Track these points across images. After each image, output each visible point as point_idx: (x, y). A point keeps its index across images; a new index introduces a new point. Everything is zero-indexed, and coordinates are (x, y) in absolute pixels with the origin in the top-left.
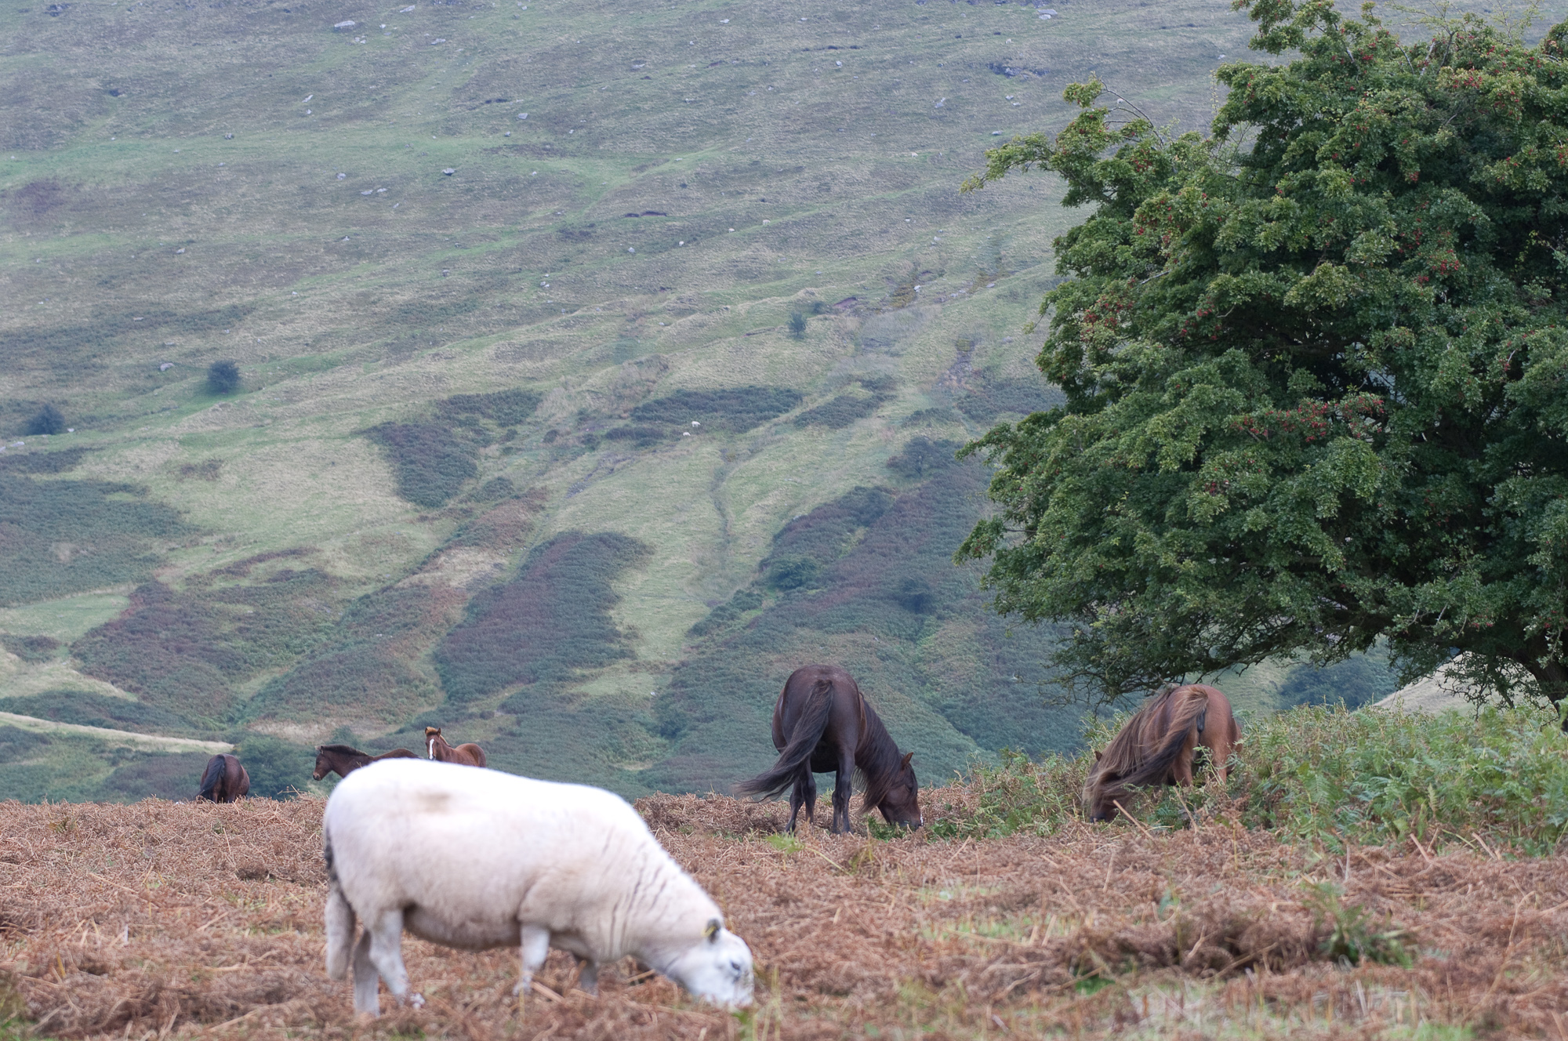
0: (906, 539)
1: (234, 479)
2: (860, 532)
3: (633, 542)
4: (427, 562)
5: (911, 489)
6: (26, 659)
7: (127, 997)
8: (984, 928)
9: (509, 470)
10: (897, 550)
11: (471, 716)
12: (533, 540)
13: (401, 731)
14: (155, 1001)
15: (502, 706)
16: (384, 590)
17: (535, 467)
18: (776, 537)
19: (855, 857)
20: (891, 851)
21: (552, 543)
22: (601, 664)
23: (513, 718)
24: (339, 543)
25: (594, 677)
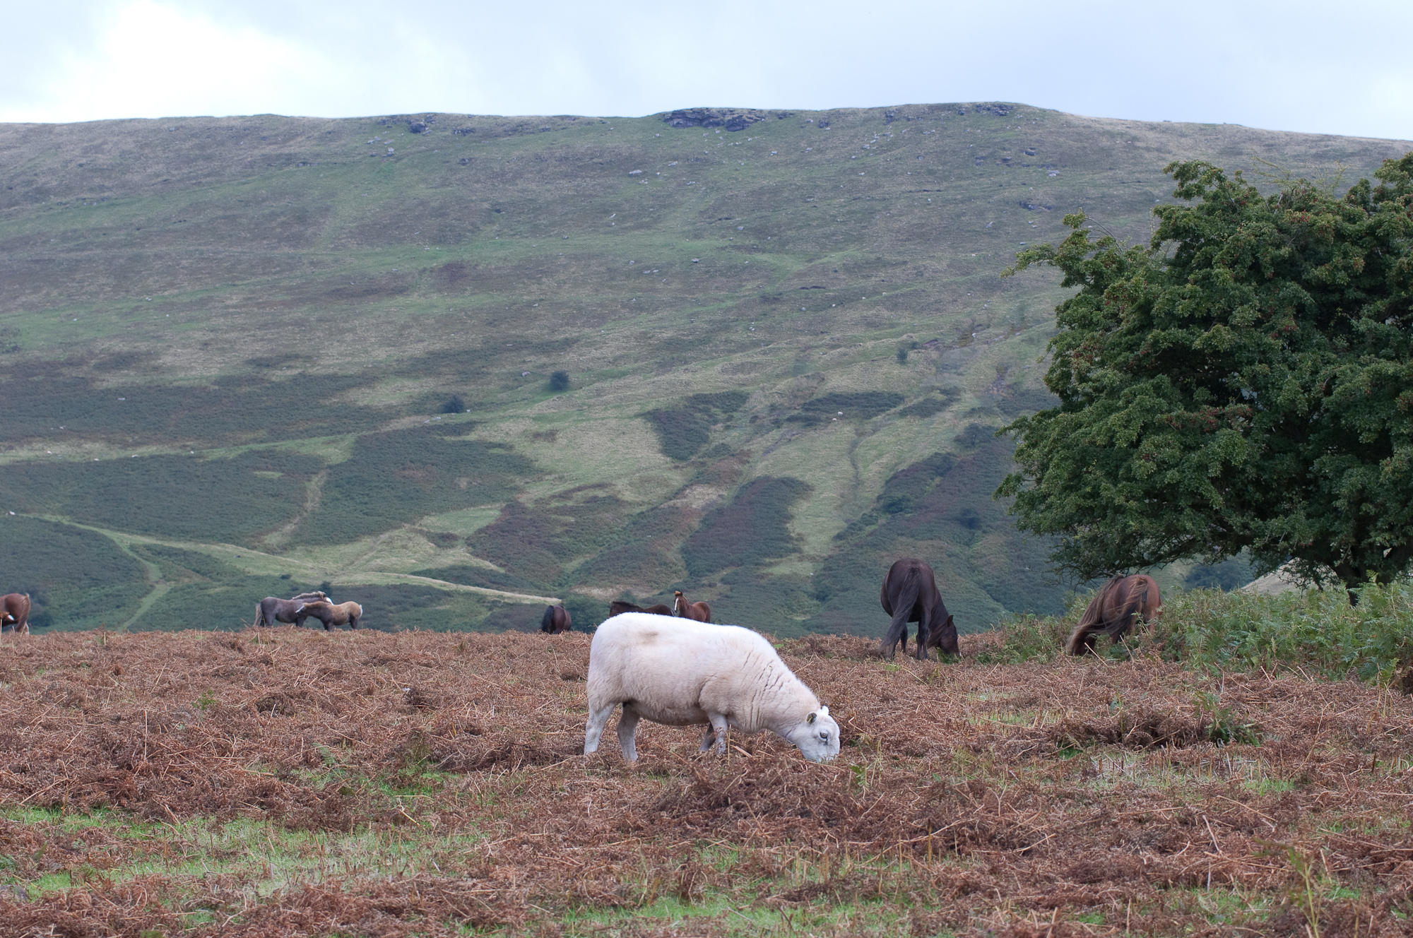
0: (965, 485)
1: (565, 442)
2: (938, 480)
3: (802, 483)
4: (679, 493)
5: (968, 454)
6: (439, 546)
7: (493, 749)
8: (1005, 718)
9: (728, 439)
10: (959, 491)
11: (703, 585)
12: (742, 481)
13: (661, 594)
14: (509, 752)
15: (722, 580)
16: (653, 509)
17: (744, 437)
18: (887, 482)
19: (930, 674)
20: (951, 671)
21: (753, 483)
22: (781, 556)
23: (728, 587)
24: (626, 481)
25: (777, 564)
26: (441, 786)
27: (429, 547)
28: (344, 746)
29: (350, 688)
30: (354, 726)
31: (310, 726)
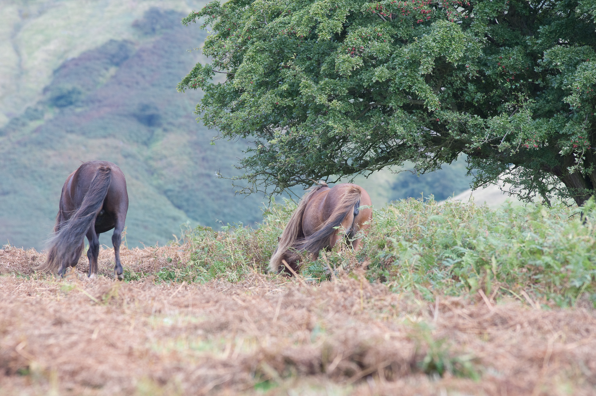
0: (144, 76)
2: (113, 70)
5: (149, 42)
8: (194, 345)
10: (137, 83)
18: (55, 72)
19: (107, 294)
20: (130, 290)
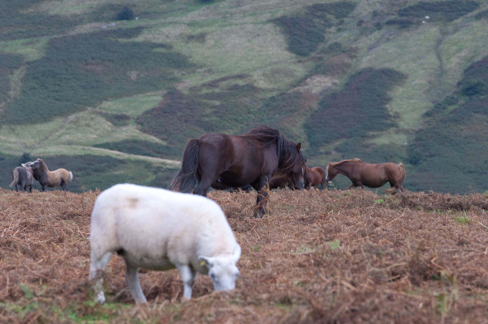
1: (212, 42)
3: (398, 73)
4: (302, 81)
6: (115, 124)
7: (156, 284)
9: (340, 39)
11: (321, 153)
12: (351, 71)
14: (169, 286)
15: (336, 149)
16: (281, 94)
17: (352, 38)
18: (465, 71)
21: (360, 73)
22: (382, 130)
23: (341, 154)
24: (260, 72)
25: (378, 136)
26: (116, 314)
27: (107, 125)
28: (41, 283)
29: (45, 238)
30: (48, 269)
31: (14, 268)
